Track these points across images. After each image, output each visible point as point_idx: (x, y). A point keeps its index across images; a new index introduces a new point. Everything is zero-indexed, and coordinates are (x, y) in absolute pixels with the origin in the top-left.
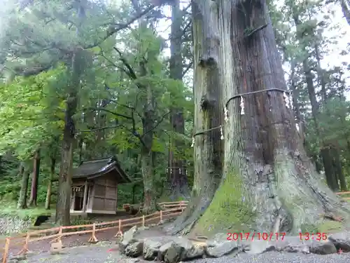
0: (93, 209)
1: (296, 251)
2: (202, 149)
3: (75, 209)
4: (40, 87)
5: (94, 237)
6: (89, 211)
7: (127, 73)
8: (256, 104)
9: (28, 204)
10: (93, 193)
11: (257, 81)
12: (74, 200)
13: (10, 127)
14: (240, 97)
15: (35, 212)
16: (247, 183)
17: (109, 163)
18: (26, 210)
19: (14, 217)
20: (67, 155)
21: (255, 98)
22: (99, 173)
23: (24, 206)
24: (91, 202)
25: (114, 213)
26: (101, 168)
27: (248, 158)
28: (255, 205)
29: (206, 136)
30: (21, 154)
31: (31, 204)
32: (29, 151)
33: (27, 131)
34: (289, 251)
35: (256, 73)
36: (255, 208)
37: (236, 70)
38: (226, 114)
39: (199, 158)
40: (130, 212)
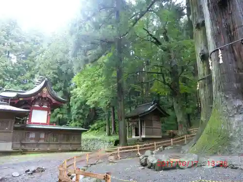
0: (146, 135)
1: (236, 168)
2: (205, 90)
3: (136, 136)
4: (101, 67)
5: (139, 153)
6: (144, 136)
7: (155, 43)
8: (233, 52)
9: (112, 134)
10: (145, 125)
11: (232, 33)
12: (134, 130)
13: (93, 91)
14: (218, 50)
15: (114, 138)
16: (226, 115)
17: (152, 105)
18: (110, 137)
19: (104, 141)
20: (121, 104)
21: (232, 47)
22: (147, 112)
23: (109, 135)
24: (144, 130)
25: (161, 137)
26: (148, 108)
27: (227, 96)
28: (231, 132)
29: (206, 80)
30: (102, 105)
31: (113, 133)
32: (106, 103)
33: (101, 92)
34: (232, 168)
35: (231, 28)
36: (231, 134)
37: (214, 30)
38: (210, 64)
39: (203, 97)
40: (171, 136)
